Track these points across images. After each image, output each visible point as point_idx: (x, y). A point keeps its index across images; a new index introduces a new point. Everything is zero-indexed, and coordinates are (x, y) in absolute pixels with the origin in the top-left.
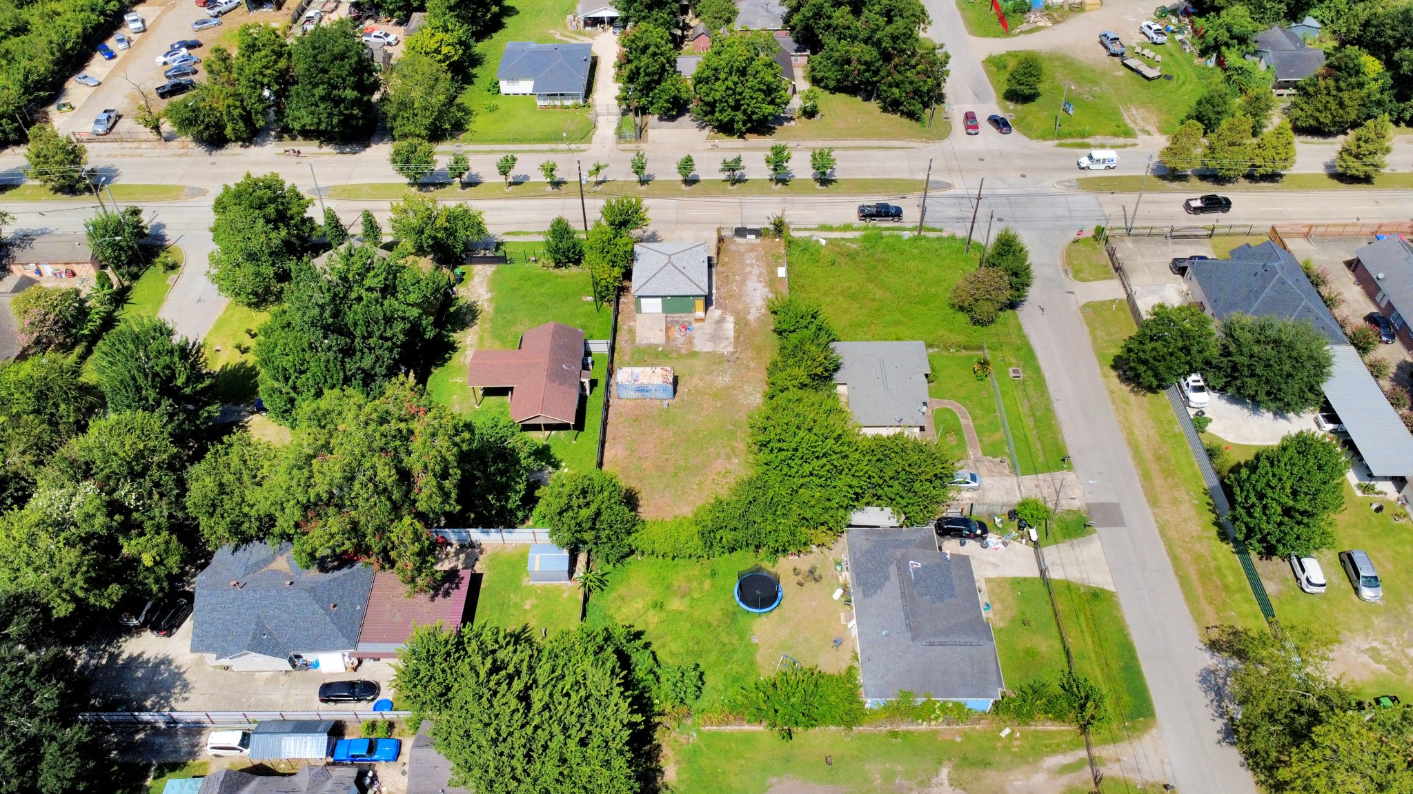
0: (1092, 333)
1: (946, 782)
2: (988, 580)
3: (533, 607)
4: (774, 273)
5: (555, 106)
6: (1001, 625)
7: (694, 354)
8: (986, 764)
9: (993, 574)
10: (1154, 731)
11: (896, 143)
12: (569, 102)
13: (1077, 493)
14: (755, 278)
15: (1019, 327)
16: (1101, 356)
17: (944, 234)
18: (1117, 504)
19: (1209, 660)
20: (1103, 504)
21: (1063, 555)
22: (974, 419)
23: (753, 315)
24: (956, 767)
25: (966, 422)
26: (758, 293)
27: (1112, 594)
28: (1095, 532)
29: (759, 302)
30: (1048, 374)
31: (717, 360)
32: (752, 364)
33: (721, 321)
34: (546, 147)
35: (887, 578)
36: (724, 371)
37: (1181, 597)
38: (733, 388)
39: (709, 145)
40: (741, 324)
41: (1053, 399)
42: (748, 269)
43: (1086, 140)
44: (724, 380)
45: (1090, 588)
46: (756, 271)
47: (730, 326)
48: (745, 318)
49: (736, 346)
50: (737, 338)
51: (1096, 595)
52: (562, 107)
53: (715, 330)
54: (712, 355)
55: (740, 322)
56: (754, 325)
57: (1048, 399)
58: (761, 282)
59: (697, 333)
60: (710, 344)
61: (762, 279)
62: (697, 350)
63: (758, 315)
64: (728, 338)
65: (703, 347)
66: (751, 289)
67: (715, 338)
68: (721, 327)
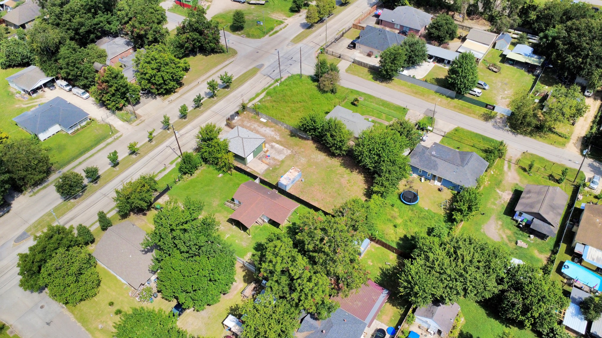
0: (359, 76)
1: (502, 193)
3: (372, 262)
4: (261, 122)
5: (78, 130)
7: (282, 162)
8: (501, 181)
10: (507, 145)
11: (227, 62)
12: (84, 123)
13: (418, 113)
14: (259, 128)
15: (342, 87)
16: (369, 80)
17: (285, 78)
18: (428, 109)
20: (426, 111)
22: (373, 116)
23: (278, 138)
24: (499, 188)
26: (268, 131)
27: (458, 127)
28: (435, 118)
29: (272, 133)
30: (368, 93)
31: (291, 157)
32: (303, 150)
34: (102, 145)
35: (435, 161)
36: (299, 158)
38: (309, 160)
39: (166, 102)
41: (379, 97)
42: (252, 127)
43: (275, 30)
44: (303, 160)
45: (453, 130)
46: (256, 126)
48: (277, 140)
49: (289, 149)
50: (285, 147)
51: (456, 130)
52: (82, 128)
53: (276, 150)
54: (287, 157)
55: (278, 142)
56: (283, 140)
57: (378, 98)
58: (262, 127)
59: (272, 155)
60: (281, 155)
61: (261, 126)
62: (281, 159)
63: (279, 137)
64: (283, 149)
65: (281, 157)
66: (264, 132)
67: (280, 152)
68: (275, 148)
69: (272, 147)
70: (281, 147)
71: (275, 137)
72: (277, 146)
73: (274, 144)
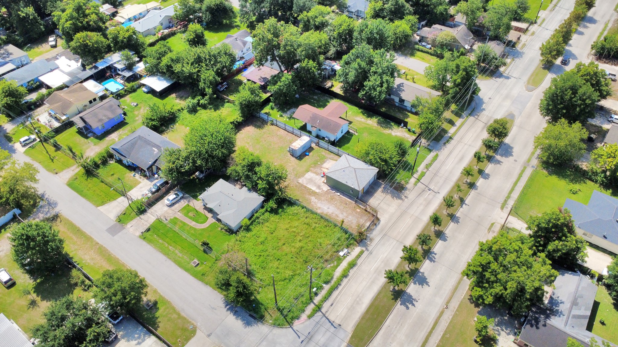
0: (179, 314)
2: (140, 182)
6: (127, 175)
7: (307, 171)
9: (140, 185)
10: (66, 182)
13: (131, 230)
14: (336, 213)
17: (304, 316)
18: (113, 236)
19: (57, 210)
20: (119, 232)
21: (122, 206)
22: (191, 227)
23: (313, 199)
25: (193, 224)
26: (326, 208)
27: (97, 206)
28: (115, 221)
29: (319, 205)
31: (299, 175)
34: (515, 195)
37: (74, 222)
41: (168, 260)
42: (345, 214)
48: (314, 196)
49: (299, 183)
50: (305, 187)
51: (103, 203)
53: (315, 183)
54: (302, 175)
55: (314, 193)
56: (307, 196)
57: (170, 259)
58: (332, 213)
59: (318, 177)
60: (309, 177)
61: (334, 215)
62: (309, 173)
63: (312, 201)
64: (307, 184)
65: (309, 175)
66: (330, 207)
67: (311, 180)
68: (315, 186)
69: (319, 187)
70: (309, 186)
71: (316, 200)
72: (314, 188)
73: (317, 191)
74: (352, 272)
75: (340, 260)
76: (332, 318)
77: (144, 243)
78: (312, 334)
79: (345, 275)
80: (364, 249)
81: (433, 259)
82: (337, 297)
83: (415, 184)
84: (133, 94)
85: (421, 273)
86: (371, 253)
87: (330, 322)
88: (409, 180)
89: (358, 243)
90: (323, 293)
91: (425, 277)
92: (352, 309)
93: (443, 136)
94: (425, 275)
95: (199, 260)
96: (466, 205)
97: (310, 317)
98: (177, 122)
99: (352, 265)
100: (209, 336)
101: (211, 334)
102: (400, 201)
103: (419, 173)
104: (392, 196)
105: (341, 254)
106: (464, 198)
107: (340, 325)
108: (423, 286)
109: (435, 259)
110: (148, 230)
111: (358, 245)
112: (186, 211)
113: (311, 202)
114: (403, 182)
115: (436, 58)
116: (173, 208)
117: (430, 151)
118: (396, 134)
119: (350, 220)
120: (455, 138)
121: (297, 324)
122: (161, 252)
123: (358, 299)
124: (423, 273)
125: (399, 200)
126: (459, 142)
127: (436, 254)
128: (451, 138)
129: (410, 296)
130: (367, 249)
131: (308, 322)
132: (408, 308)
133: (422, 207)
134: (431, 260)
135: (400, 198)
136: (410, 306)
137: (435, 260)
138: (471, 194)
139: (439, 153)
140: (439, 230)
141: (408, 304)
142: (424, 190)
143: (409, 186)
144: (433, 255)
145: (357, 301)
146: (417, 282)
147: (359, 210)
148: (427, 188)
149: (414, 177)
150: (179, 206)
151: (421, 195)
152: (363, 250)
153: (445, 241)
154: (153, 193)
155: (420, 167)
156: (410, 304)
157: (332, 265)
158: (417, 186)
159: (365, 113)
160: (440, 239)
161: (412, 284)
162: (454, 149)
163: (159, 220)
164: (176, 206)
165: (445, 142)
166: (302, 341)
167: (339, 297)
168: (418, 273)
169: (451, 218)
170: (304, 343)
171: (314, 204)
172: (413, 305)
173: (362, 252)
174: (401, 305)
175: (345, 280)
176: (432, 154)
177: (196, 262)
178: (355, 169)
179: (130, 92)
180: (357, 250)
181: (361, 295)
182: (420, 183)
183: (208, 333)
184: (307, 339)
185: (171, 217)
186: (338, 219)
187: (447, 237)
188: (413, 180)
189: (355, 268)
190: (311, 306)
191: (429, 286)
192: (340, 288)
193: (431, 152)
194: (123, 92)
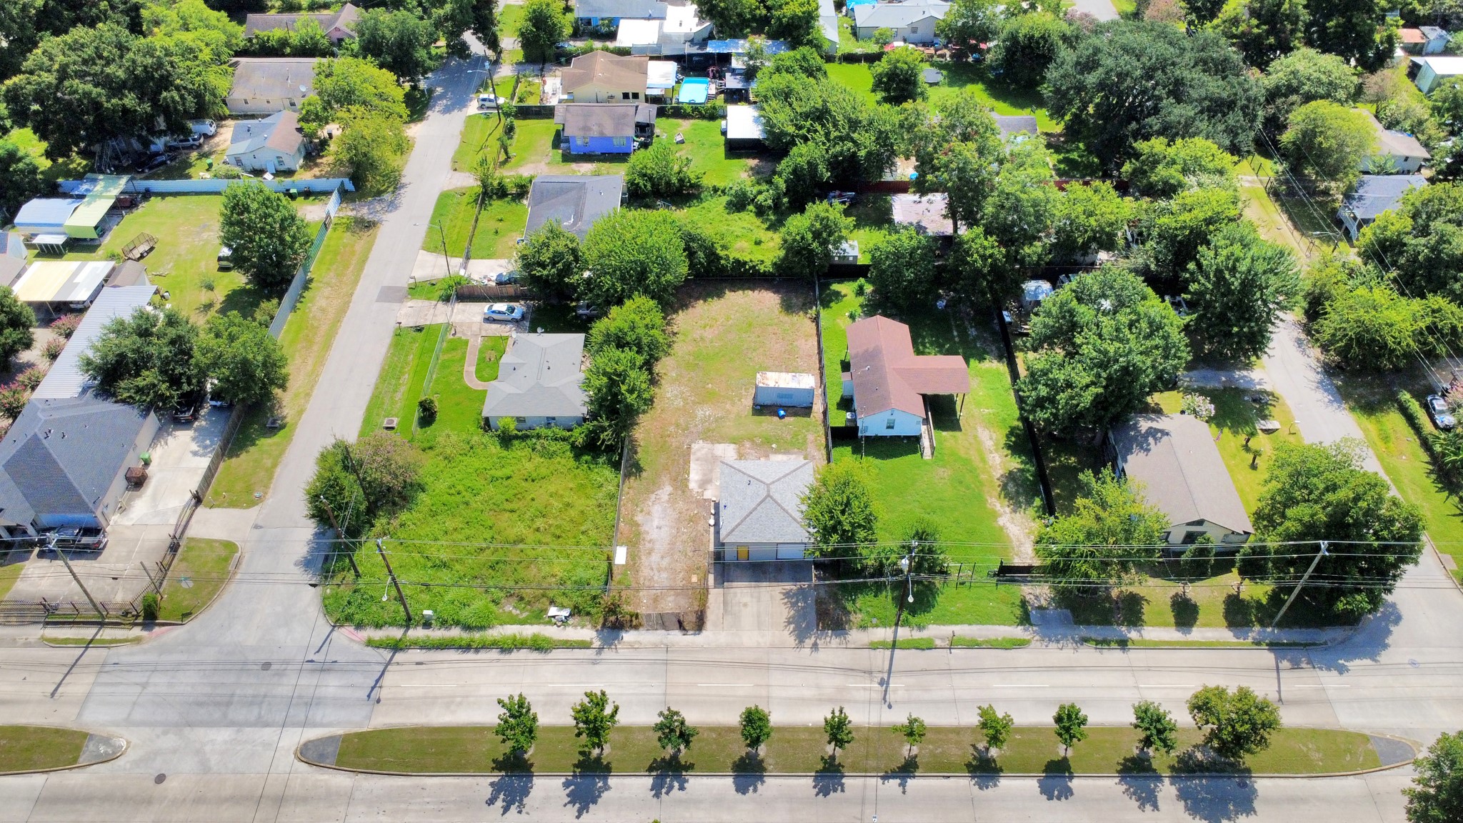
0: (275, 465)
4: (633, 557)
7: (735, 441)
9: (502, 261)
10: (446, 189)
13: (405, 310)
14: (657, 546)
17: (367, 634)
18: (378, 301)
19: (385, 217)
20: (390, 302)
21: (445, 271)
23: (666, 491)
25: (470, 369)
26: (656, 523)
27: (423, 249)
28: (409, 284)
29: (657, 510)
31: (711, 435)
32: (672, 429)
33: (704, 483)
36: (703, 421)
38: (694, 403)
40: (680, 483)
42: (665, 563)
44: (703, 412)
46: (655, 558)
47: (695, 476)
48: (676, 489)
49: (689, 448)
50: (687, 462)
51: (434, 249)
53: (711, 470)
54: (718, 440)
55: (682, 484)
56: (665, 478)
57: (376, 388)
58: (651, 541)
60: (719, 453)
62: (733, 445)
63: (660, 492)
64: (697, 460)
65: (726, 450)
66: (665, 529)
67: (713, 460)
68: (705, 475)
70: (694, 467)
71: (665, 497)
73: (693, 486)
74: (524, 654)
75: (539, 617)
76: (388, 680)
77: (387, 339)
78: (336, 666)
79: (506, 647)
80: (597, 644)
81: (664, 791)
82: (442, 662)
83: (874, 646)
84: (705, 123)
85: (606, 784)
86: (594, 662)
87: (377, 681)
88: (877, 626)
89: (604, 625)
90: (437, 634)
91: (599, 796)
92: (429, 701)
93: (1111, 624)
94: (605, 795)
95: (398, 424)
96: (903, 785)
97: (370, 643)
98: (690, 207)
99: (539, 646)
100: (256, 527)
101: (261, 527)
102: (791, 641)
103: (917, 634)
104: (793, 617)
105: (553, 611)
106: (920, 770)
107: (378, 701)
108: (570, 806)
109: (667, 793)
110: (419, 329)
111: (599, 627)
112: (490, 344)
113: (653, 493)
114: (856, 618)
115: (1427, 459)
116: (487, 325)
117: (1025, 619)
118: (1008, 525)
119: (656, 578)
120: (1134, 656)
121: (346, 635)
122: (383, 369)
123: (459, 699)
124: (607, 787)
125: (793, 638)
126: (1131, 669)
127: (682, 788)
128: (1123, 644)
129: (525, 792)
130: (601, 649)
131: (356, 647)
132: (491, 802)
133: (808, 693)
134: (657, 789)
135: (801, 638)
136: (499, 803)
137: (663, 795)
138: (952, 780)
139: (1033, 644)
140: (762, 761)
141: (502, 796)
142: (870, 672)
143: (855, 636)
144: (676, 784)
145: (450, 702)
146: (573, 787)
147: (694, 579)
148: (885, 676)
149: (896, 632)
150: (496, 330)
151: (850, 673)
152: (591, 643)
153: (737, 790)
154: (499, 283)
155: (942, 627)
156: (504, 801)
157: (515, 612)
158: (872, 652)
159: (1017, 436)
160: (736, 777)
161: (563, 780)
162: (1086, 669)
163: (449, 326)
164: (494, 326)
165: (1093, 636)
166: (312, 661)
167: (446, 665)
168: (598, 777)
169: (824, 770)
170: (310, 666)
171: (653, 499)
172: (506, 809)
173: (584, 645)
174: (492, 784)
175: (494, 654)
176: (1018, 632)
177: (393, 421)
178: (768, 496)
179: (702, 117)
180: (586, 633)
181: (471, 699)
182: (888, 653)
183: (260, 524)
184: (319, 666)
185: (464, 334)
186: (643, 557)
187: (755, 790)
188: (884, 634)
189: (536, 655)
190: (396, 633)
191: (578, 817)
192: (471, 655)
193: (1021, 624)
194: (689, 110)
